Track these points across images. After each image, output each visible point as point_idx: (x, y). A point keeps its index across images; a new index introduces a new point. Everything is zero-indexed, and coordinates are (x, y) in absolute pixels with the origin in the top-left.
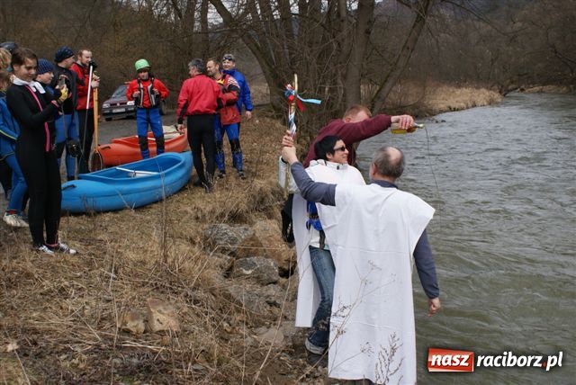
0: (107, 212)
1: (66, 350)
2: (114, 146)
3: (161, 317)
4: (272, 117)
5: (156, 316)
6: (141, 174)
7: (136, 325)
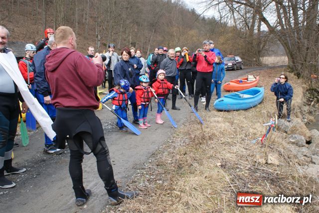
0: (234, 111)
1: (238, 168)
2: (232, 84)
3: (272, 158)
4: (289, 72)
5: (270, 157)
6: (246, 96)
7: (263, 161)
